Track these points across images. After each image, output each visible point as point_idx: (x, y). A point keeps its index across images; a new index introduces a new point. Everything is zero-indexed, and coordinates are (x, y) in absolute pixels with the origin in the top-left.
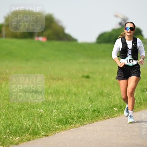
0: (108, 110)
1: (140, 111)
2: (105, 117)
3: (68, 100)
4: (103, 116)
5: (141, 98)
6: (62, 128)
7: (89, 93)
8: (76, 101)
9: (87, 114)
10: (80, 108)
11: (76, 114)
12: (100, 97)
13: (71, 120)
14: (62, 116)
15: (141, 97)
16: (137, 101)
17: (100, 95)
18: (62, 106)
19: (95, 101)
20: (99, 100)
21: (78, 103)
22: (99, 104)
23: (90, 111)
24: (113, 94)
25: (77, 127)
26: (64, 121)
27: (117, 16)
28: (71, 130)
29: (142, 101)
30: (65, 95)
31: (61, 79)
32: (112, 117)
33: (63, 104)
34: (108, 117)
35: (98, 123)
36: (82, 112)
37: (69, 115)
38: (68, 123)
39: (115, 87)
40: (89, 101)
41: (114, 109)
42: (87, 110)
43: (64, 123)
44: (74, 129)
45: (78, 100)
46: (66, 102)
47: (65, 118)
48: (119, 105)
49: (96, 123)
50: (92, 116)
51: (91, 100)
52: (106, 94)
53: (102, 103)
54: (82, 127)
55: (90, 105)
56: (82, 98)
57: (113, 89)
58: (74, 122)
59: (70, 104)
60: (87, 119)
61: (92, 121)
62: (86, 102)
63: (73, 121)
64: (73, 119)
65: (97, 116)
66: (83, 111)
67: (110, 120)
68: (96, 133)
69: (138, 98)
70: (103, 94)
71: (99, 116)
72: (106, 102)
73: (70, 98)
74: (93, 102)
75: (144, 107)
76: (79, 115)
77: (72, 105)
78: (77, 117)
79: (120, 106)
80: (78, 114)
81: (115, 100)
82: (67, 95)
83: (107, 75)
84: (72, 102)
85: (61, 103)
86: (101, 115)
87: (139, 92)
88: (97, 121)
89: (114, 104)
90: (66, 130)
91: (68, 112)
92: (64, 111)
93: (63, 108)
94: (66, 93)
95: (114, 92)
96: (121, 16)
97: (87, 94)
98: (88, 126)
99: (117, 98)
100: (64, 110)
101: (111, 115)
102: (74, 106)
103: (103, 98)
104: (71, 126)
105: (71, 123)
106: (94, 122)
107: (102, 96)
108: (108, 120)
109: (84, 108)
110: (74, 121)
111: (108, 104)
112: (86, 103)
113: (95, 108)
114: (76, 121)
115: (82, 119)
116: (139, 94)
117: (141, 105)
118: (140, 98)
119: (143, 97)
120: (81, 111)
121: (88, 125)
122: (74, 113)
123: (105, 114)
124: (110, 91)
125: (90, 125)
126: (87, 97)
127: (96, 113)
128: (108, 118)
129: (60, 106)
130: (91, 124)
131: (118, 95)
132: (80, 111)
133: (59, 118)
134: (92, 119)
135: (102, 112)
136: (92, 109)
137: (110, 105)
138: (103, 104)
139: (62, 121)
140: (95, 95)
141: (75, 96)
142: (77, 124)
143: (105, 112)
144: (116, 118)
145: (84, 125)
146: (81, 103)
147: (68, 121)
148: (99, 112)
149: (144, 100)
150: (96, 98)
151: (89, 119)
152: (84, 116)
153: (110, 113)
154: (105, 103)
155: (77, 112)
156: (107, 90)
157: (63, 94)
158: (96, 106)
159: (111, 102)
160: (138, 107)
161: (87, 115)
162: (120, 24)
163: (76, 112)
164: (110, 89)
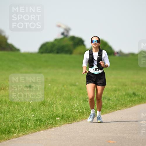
0: (51, 120)
1: (82, 120)
2: (47, 126)
3: (11, 109)
4: (45, 125)
5: (84, 108)
6: (4, 137)
7: (31, 102)
8: (19, 111)
9: (29, 123)
10: (22, 117)
11: (19, 124)
12: (42, 107)
13: (14, 129)
14: (5, 125)
15: (83, 106)
16: (80, 110)
17: (42, 105)
18: (4, 116)
19: (38, 111)
20: (41, 110)
21: (21, 112)
22: (41, 114)
23: (33, 120)
24: (55, 104)
25: (20, 137)
26: (7, 130)
27: (59, 26)
28: (14, 139)
29: (84, 111)
30: (8, 104)
31: (3, 89)
32: (55, 127)
33: (5, 114)
34: (51, 126)
35: (40, 132)
36: (25, 122)
37: (11, 125)
38: (11, 132)
39: (58, 96)
40: (31, 111)
41: (57, 118)
42: (29, 119)
43: (7, 132)
44: (16, 139)
45: (20, 110)
46: (9, 112)
47: (8, 128)
48: (61, 115)
49: (38, 132)
50: (35, 126)
51: (33, 110)
52: (48, 104)
53: (45, 112)
54: (24, 137)
55: (33, 114)
56: (24, 108)
57: (56, 99)
58: (17, 132)
59: (12, 114)
60: (29, 129)
61: (34, 131)
62: (29, 111)
63: (15, 130)
64: (15, 129)
65: (40, 126)
66: (26, 120)
67: (52, 130)
68: (38, 143)
69: (81, 108)
70: (46, 103)
71: (41, 125)
72: (49, 112)
73: (12, 107)
74: (35, 112)
75: (86, 117)
76: (22, 124)
77: (15, 115)
78: (20, 127)
79: (63, 116)
80: (20, 124)
81: (57, 109)
82: (10, 105)
83: (50, 85)
84: (14, 111)
85: (4, 113)
86: (44, 125)
87: (81, 101)
88: (39, 131)
89: (56, 114)
90: (9, 140)
91: (11, 121)
92: (7, 121)
93: (6, 117)
94: (9, 103)
95: (56, 102)
96: (64, 27)
97: (29, 104)
98: (30, 136)
99: (59, 107)
100: (7, 119)
101: (53, 124)
102: (17, 116)
103: (45, 108)
104: (13, 136)
105: (14, 133)
106: (36, 131)
107: (45, 106)
108: (50, 129)
109: (27, 118)
110: (17, 130)
111: (50, 114)
112: (28, 113)
113: (38, 118)
114: (18, 131)
115: (25, 128)
116: (82, 104)
117: (83, 115)
118: (82, 108)
119: (85, 107)
120: (24, 120)
121: (31, 134)
122: (17, 122)
123: (47, 123)
124: (53, 100)
125: (32, 134)
126: (30, 106)
127: (39, 123)
128: (51, 128)
129: (3, 116)
130: (34, 134)
131: (60, 104)
132: (22, 121)
133: (2, 127)
134: (34, 128)
135: (44, 121)
136: (35, 119)
137: (53, 115)
138: (46, 114)
139: (4, 131)
140: (38, 104)
141: (17, 106)
142: (19, 133)
143: (48, 121)
144: (59, 127)
145: (27, 134)
146: (23, 113)
147: (11, 131)
148: (41, 121)
149: (86, 110)
150: (38, 107)
151: (31, 129)
152: (27, 125)
153: (53, 122)
154: (47, 112)
155: (20, 122)
156: (50, 99)
157: (6, 104)
158: (39, 115)
159: (54, 112)
160: (80, 116)
161: (29, 125)
162: (63, 34)
163: (18, 121)
164: (53, 99)
